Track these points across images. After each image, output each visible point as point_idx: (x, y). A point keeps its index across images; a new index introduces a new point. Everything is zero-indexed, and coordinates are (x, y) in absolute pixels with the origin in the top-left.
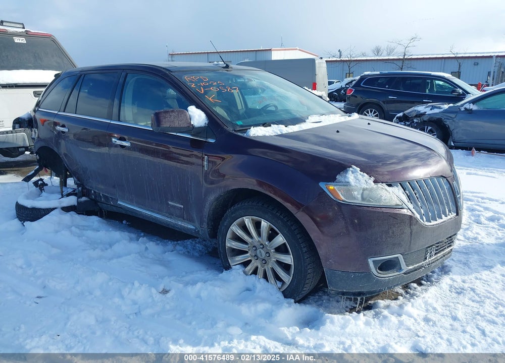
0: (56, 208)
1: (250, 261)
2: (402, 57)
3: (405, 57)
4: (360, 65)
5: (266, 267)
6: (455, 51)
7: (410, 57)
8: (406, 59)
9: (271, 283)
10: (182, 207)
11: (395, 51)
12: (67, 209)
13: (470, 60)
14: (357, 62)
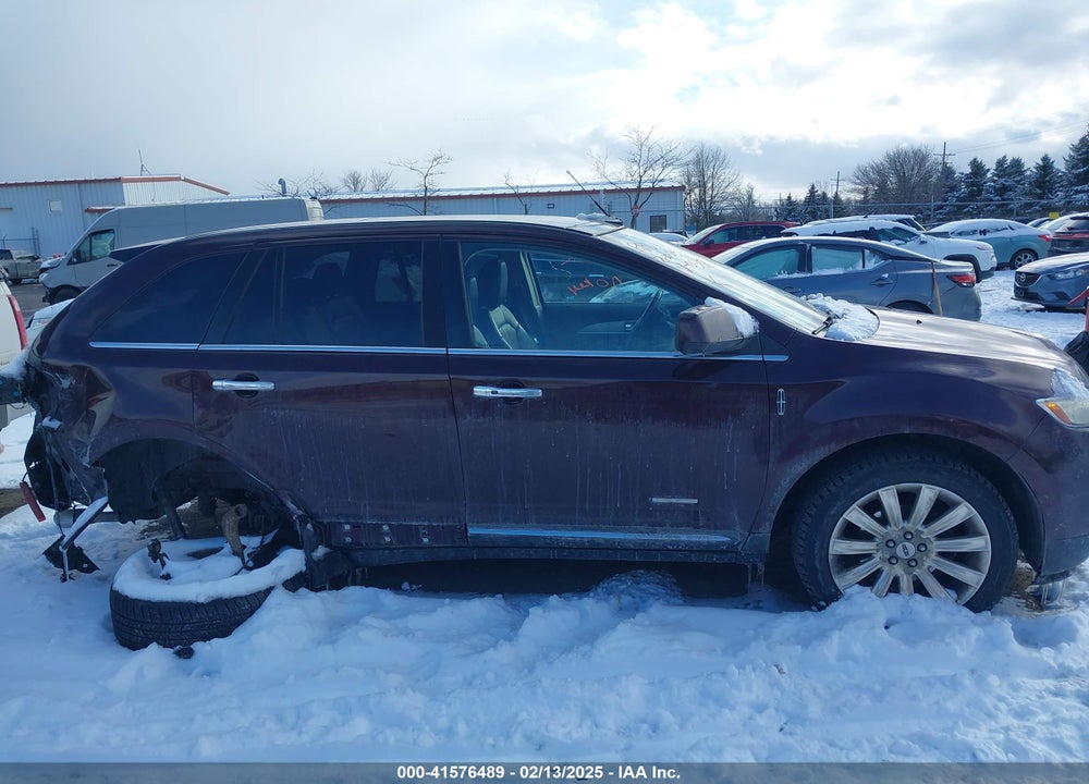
0: (272, 588)
1: (878, 572)
2: (422, 195)
3: (428, 194)
4: (338, 209)
5: (917, 572)
6: (514, 183)
7: (435, 195)
8: (430, 198)
9: (938, 597)
10: (696, 501)
11: (389, 182)
12: (293, 584)
13: (540, 198)
14: (332, 205)
